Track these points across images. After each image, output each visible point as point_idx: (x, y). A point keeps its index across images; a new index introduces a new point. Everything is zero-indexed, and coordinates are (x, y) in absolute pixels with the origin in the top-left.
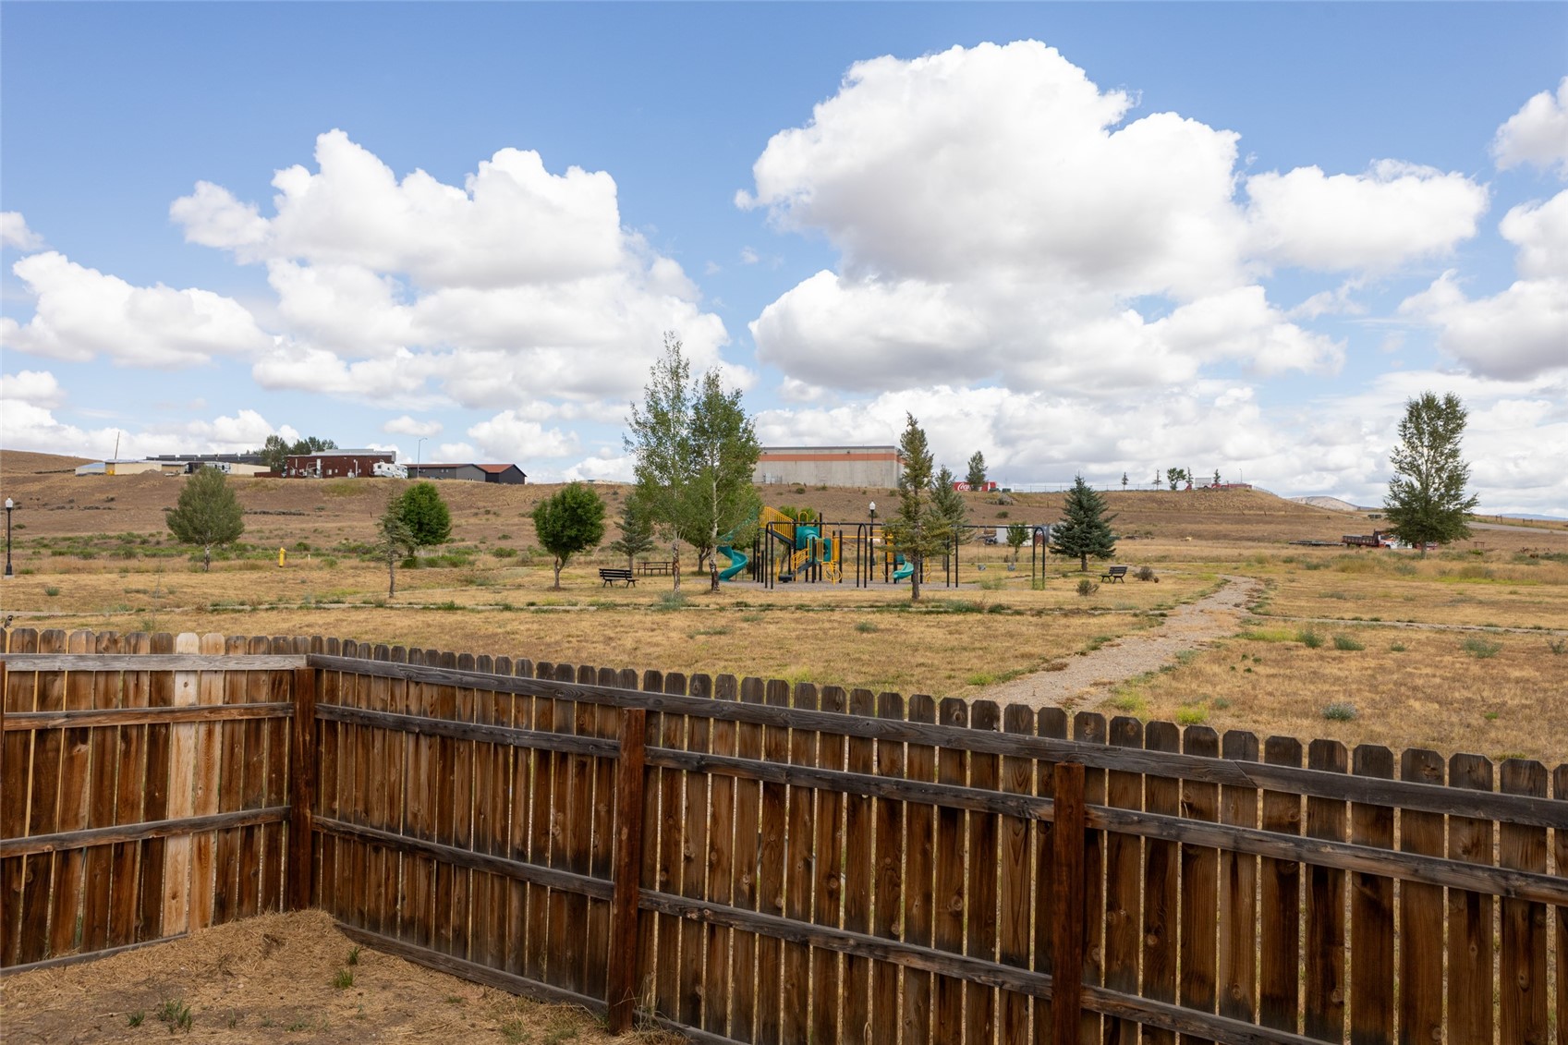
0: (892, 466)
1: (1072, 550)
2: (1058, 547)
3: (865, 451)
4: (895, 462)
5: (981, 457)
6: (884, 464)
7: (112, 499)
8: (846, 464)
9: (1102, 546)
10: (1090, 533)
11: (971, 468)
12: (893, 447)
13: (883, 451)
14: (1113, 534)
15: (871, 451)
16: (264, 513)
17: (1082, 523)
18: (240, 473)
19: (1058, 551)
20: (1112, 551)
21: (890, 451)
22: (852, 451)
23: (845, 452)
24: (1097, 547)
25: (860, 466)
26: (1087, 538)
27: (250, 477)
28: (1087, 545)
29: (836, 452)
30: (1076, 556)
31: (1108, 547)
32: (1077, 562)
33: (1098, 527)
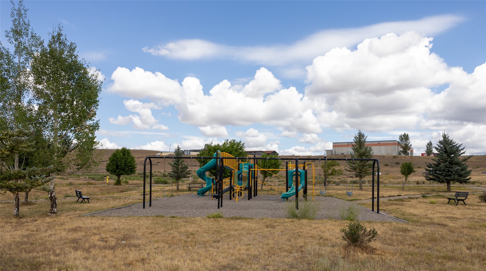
0: (395, 147)
1: (439, 178)
2: (431, 177)
3: (385, 142)
4: (397, 146)
5: (431, 143)
6: (393, 147)
7: (159, 162)
8: (378, 147)
9: (460, 176)
10: (451, 168)
11: (427, 147)
12: (396, 141)
13: (392, 142)
14: (469, 169)
15: (387, 142)
16: (195, 166)
17: (446, 162)
18: (193, 154)
19: (431, 179)
20: (469, 179)
21: (395, 142)
22: (380, 142)
23: (377, 143)
24: (456, 177)
25: (383, 148)
26: (449, 171)
27: (196, 155)
28: (450, 176)
29: (374, 143)
30: (442, 182)
31: (466, 177)
32: (444, 186)
33: (458, 164)
